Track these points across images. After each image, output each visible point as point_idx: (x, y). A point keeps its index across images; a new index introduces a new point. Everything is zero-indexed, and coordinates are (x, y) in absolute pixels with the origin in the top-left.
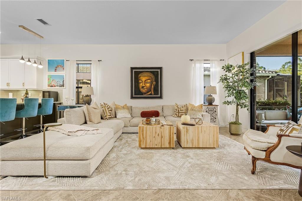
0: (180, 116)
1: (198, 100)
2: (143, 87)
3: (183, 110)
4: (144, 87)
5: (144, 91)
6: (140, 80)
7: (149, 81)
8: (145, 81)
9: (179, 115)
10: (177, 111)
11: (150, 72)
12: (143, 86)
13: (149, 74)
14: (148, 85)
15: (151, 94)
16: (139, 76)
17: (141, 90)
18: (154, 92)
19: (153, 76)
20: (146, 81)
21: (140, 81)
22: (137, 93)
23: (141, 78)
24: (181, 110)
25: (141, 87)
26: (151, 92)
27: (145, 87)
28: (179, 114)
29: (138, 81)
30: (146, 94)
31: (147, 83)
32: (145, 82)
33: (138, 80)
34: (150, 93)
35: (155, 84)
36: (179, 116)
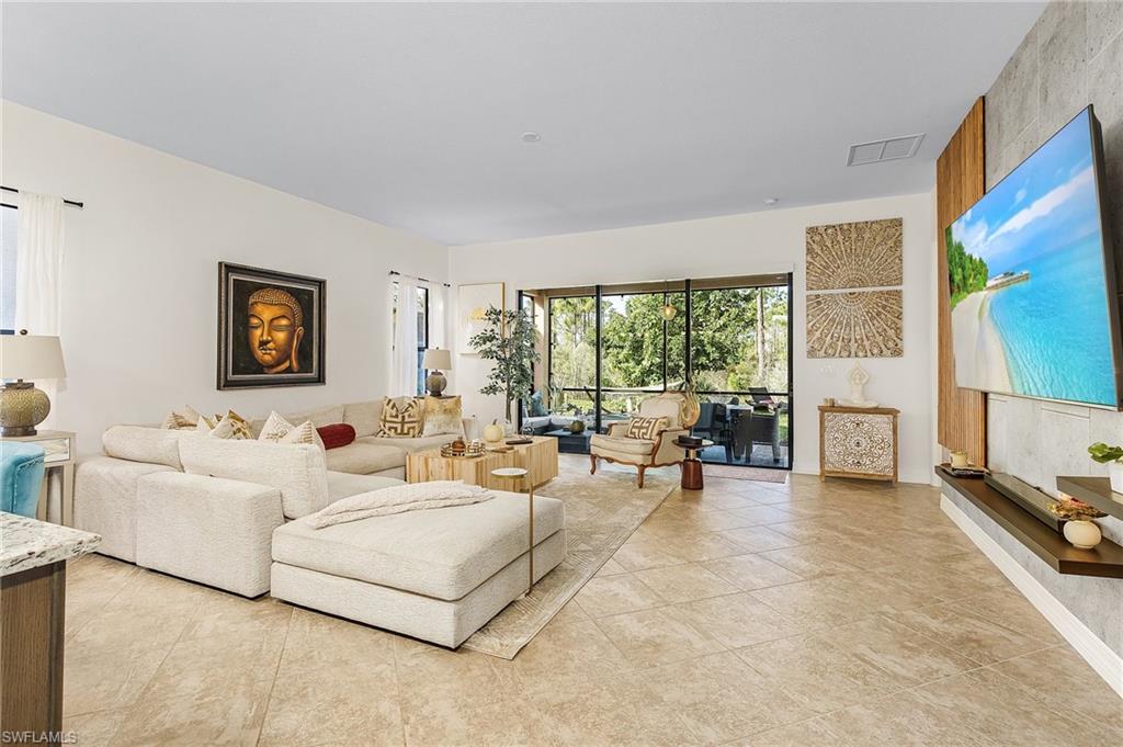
0: (406, 431)
1: (403, 385)
2: (263, 344)
3: (414, 416)
4: (269, 342)
5: (266, 357)
6: (253, 316)
7: (284, 322)
8: (272, 320)
9: (402, 430)
10: (400, 419)
11: (289, 290)
12: (265, 338)
13: (284, 298)
14: (281, 336)
15: (289, 370)
16: (251, 301)
17: (259, 353)
18: (299, 362)
19: (296, 307)
20: (275, 322)
21: (255, 321)
22: (242, 365)
23: (259, 308)
24: (409, 416)
25: (257, 344)
26: (291, 362)
27: (271, 345)
28: (402, 427)
29: (248, 321)
30: (275, 370)
31: (279, 329)
32: (271, 324)
33: (248, 317)
34: (287, 364)
35: (301, 333)
36: (402, 433)
